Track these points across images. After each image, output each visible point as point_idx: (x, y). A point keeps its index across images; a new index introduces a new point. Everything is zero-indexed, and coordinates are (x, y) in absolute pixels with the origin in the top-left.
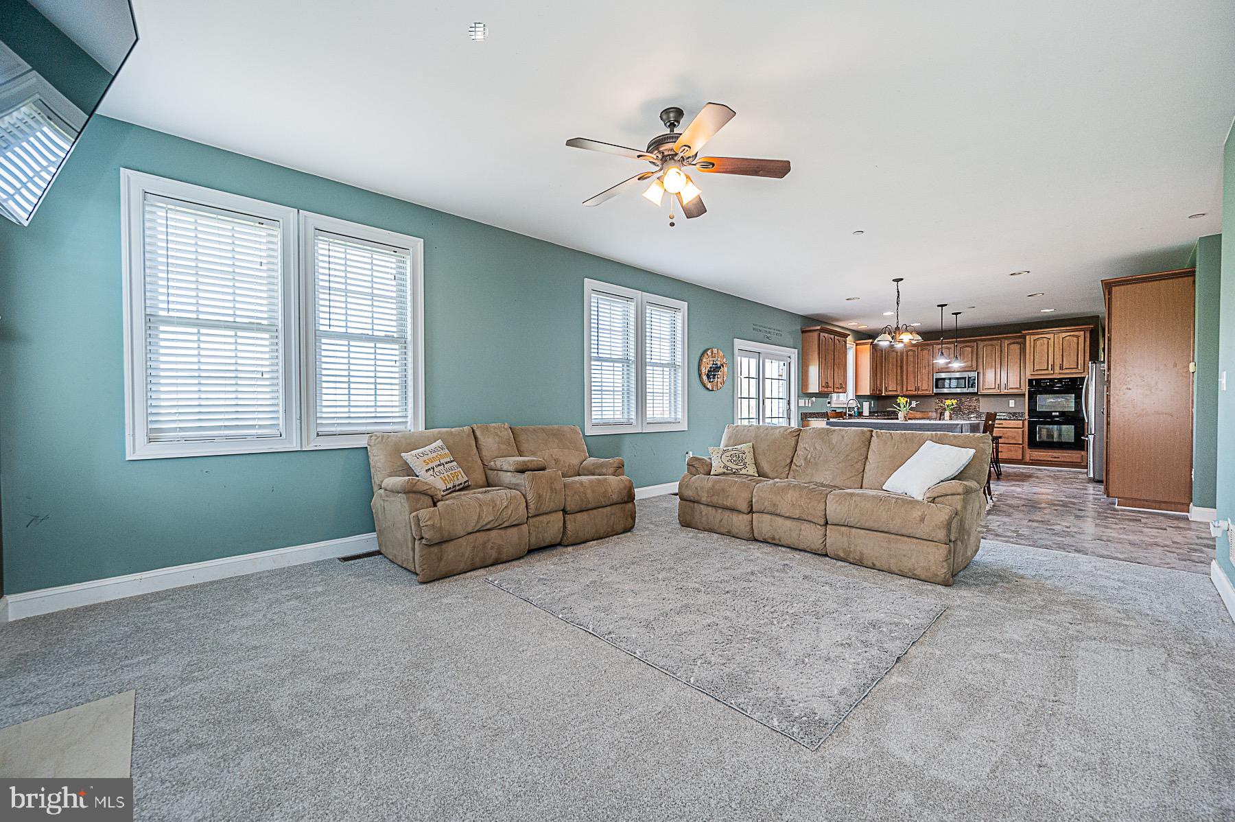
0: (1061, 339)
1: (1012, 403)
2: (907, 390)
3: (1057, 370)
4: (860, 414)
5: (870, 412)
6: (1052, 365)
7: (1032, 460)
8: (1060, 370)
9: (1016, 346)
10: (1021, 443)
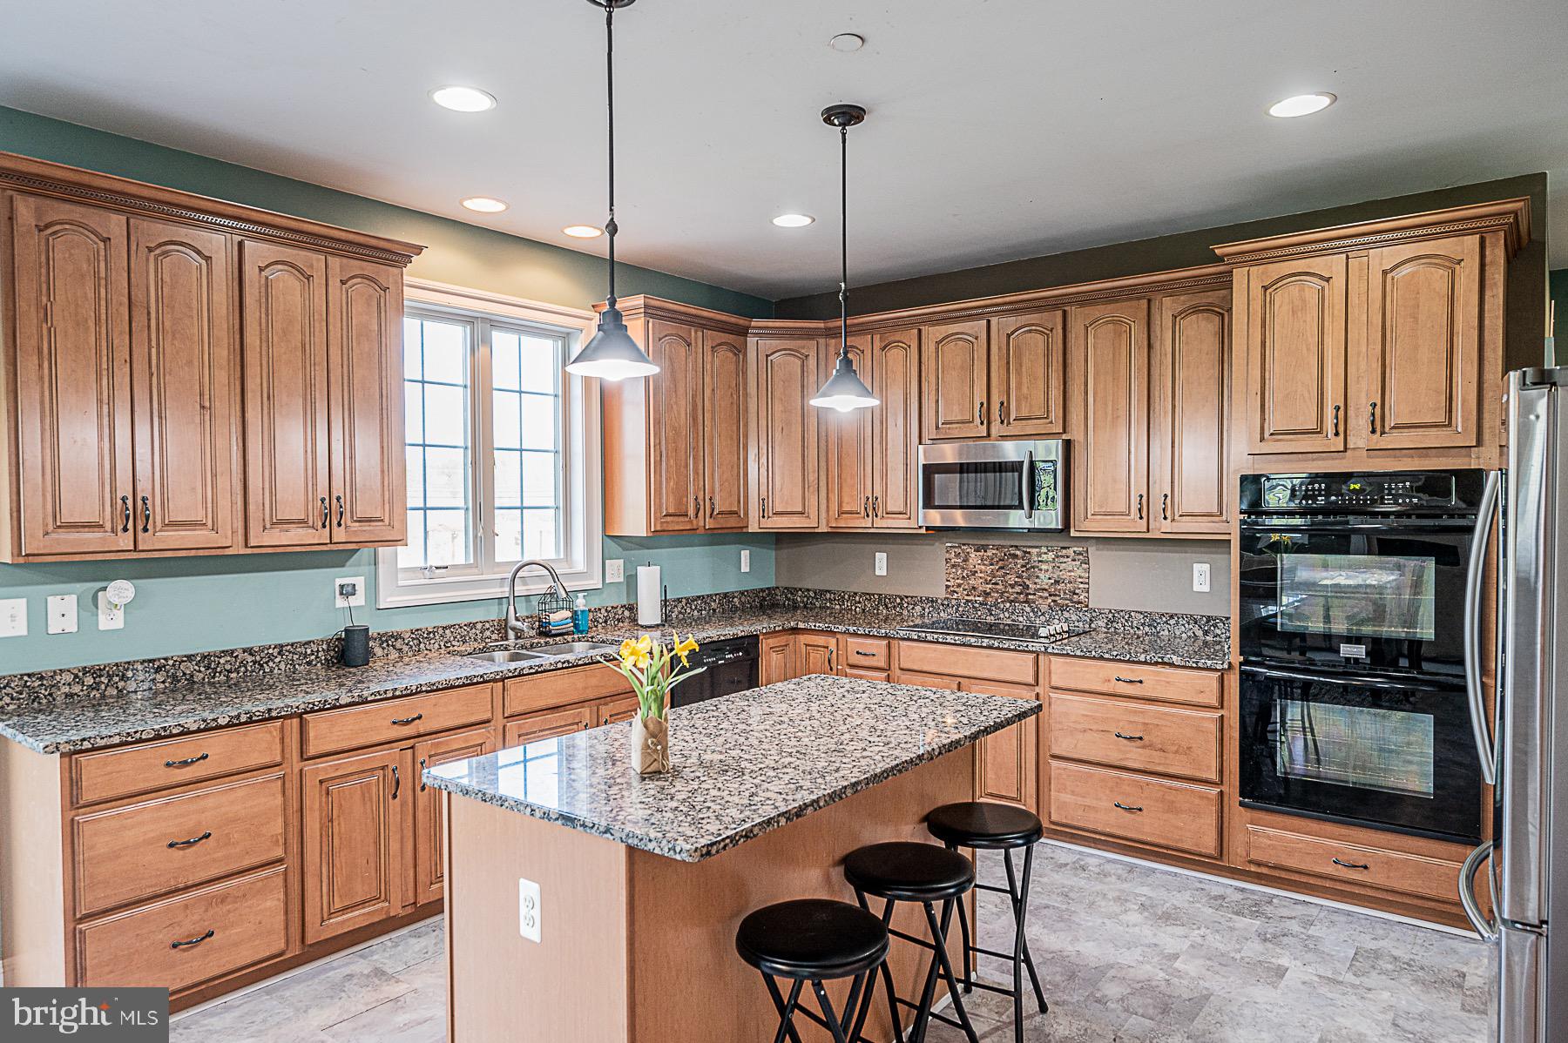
0: (1376, 279)
1: (1201, 573)
3: (1360, 436)
4: (634, 612)
5: (665, 602)
6: (1338, 408)
7: (1259, 864)
8: (1373, 431)
9: (1203, 324)
10: (1214, 776)
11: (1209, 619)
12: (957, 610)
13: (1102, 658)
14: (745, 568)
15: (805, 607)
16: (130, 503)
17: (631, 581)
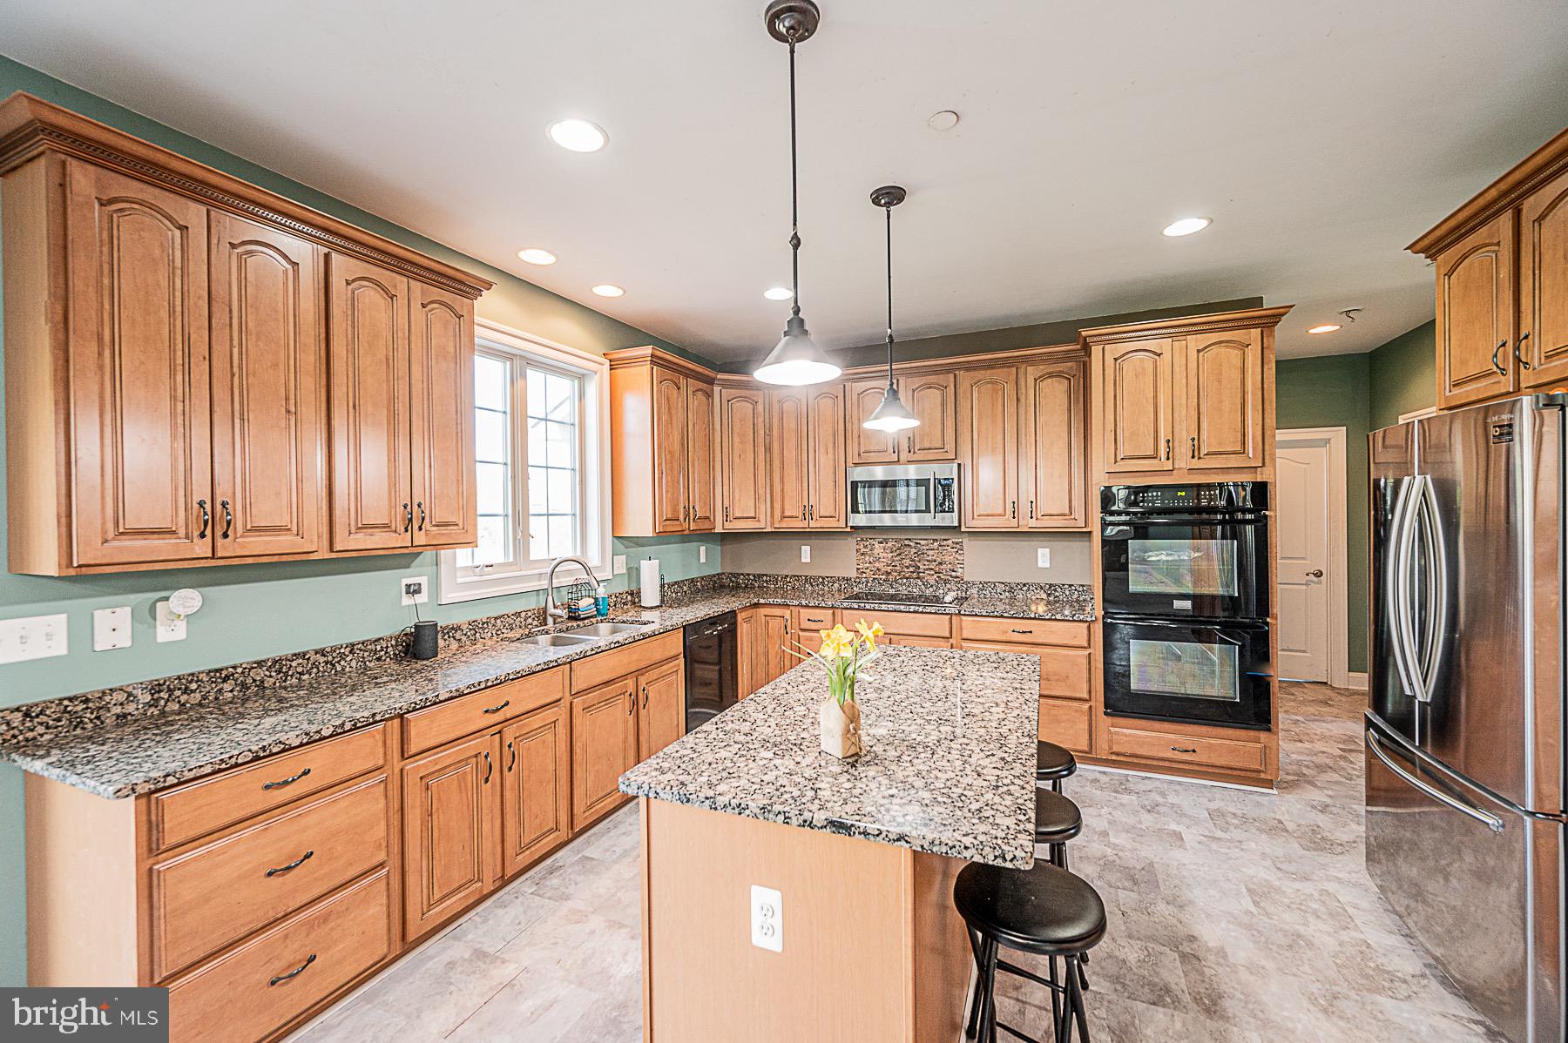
0: (1193, 355)
1: (1044, 555)
2: (783, 517)
3: (1183, 460)
4: (635, 596)
5: (662, 586)
6: (1168, 441)
7: (1118, 754)
8: (1193, 457)
9: (1056, 384)
10: (1086, 696)
11: (1051, 585)
12: (866, 586)
13: (1002, 616)
14: (703, 560)
15: (746, 586)
16: (208, 507)
17: (634, 572)
